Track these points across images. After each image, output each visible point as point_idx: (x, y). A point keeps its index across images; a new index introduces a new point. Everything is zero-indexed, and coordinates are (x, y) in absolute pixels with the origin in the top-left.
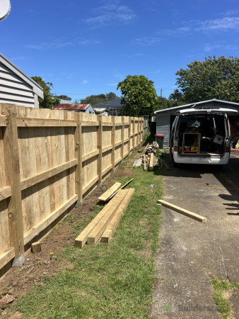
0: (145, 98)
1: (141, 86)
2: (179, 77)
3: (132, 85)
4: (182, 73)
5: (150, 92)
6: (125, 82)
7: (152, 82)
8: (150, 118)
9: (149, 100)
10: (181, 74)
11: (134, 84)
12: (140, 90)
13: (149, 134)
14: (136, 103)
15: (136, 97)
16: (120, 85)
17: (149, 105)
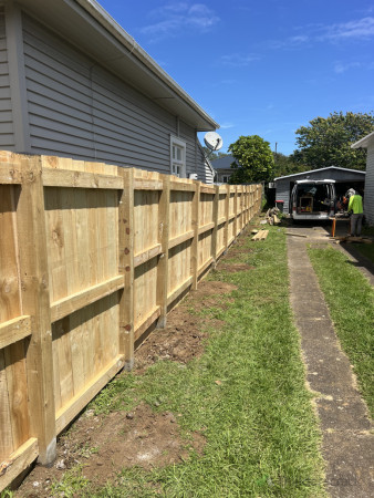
0: (261, 162)
1: (256, 148)
2: (299, 136)
3: (245, 148)
4: (302, 131)
5: (267, 154)
6: (238, 143)
7: (268, 143)
8: (266, 184)
9: (265, 164)
10: (302, 133)
11: (248, 146)
12: (255, 153)
13: (265, 202)
14: (251, 167)
15: (250, 160)
16: (231, 146)
17: (265, 170)
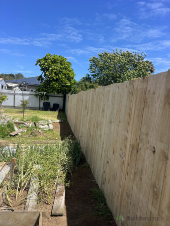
0: (66, 77)
1: (62, 64)
3: (52, 62)
4: (94, 60)
5: (70, 71)
9: (69, 79)
12: (61, 68)
14: (57, 80)
17: (69, 84)
